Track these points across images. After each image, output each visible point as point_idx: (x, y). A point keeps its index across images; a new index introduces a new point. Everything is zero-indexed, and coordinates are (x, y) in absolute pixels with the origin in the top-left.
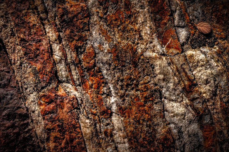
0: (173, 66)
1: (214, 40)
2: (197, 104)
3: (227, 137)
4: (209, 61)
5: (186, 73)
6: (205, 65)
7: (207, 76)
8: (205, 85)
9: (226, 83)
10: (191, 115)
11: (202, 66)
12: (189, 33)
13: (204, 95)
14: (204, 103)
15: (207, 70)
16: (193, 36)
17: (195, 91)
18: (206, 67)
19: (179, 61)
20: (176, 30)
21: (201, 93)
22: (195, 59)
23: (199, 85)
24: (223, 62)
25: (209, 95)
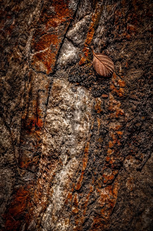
0: (28, 83)
1: (104, 89)
2: (27, 150)
3: (37, 216)
4: (75, 110)
5: (38, 104)
6: (66, 111)
7: (60, 127)
8: (51, 136)
9: (78, 154)
10: (13, 157)
11: (62, 110)
12: (78, 57)
13: (43, 147)
14: (36, 156)
15: (64, 120)
16: (81, 66)
17: (35, 134)
18: (66, 115)
19: (39, 83)
20: (63, 42)
21: (40, 141)
22: (60, 94)
23: (45, 131)
24: (93, 126)
25: (48, 151)
